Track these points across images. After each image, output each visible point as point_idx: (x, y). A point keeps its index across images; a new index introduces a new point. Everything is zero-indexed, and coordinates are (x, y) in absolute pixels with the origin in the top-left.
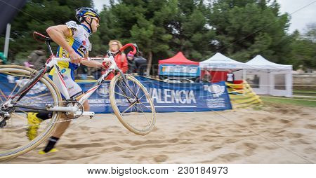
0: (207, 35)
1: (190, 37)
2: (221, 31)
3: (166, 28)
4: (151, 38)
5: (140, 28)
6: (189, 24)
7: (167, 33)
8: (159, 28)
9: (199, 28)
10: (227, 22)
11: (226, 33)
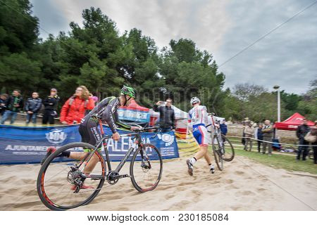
0: (158, 83)
1: (142, 83)
2: (170, 81)
3: (119, 70)
4: (102, 78)
5: (92, 67)
6: (141, 70)
7: (119, 76)
8: (112, 70)
9: (151, 76)
10: (176, 74)
11: (174, 83)
